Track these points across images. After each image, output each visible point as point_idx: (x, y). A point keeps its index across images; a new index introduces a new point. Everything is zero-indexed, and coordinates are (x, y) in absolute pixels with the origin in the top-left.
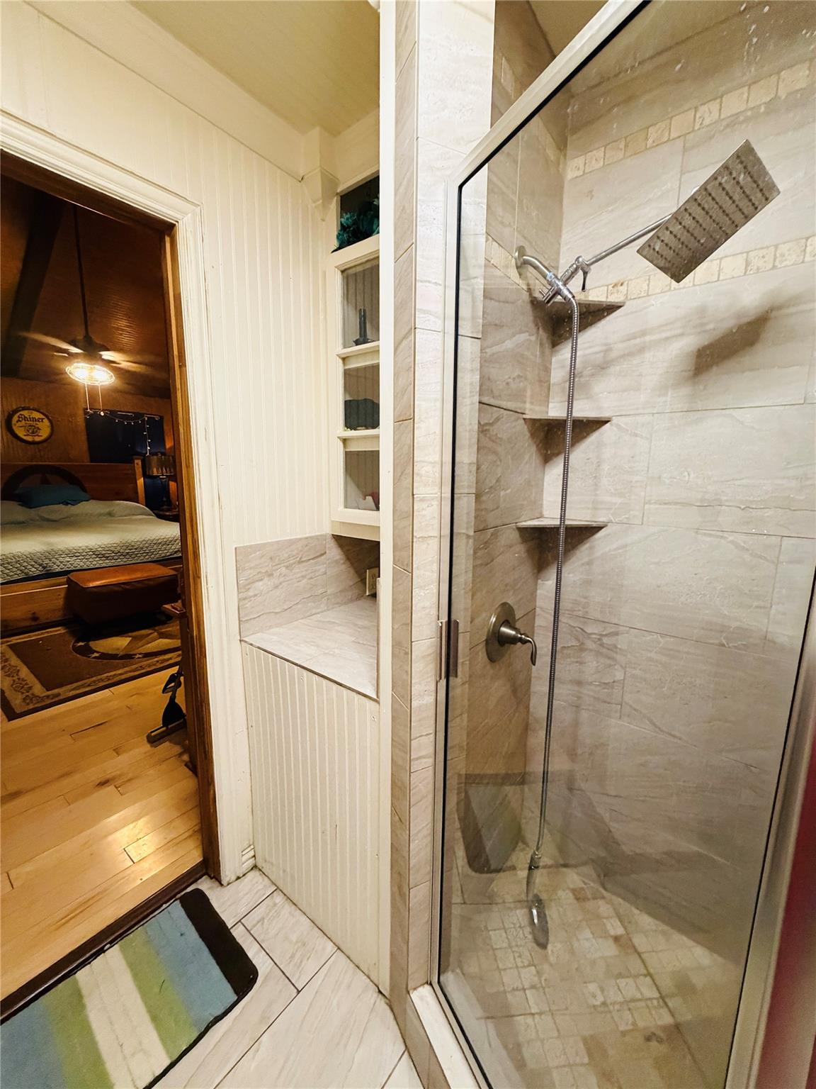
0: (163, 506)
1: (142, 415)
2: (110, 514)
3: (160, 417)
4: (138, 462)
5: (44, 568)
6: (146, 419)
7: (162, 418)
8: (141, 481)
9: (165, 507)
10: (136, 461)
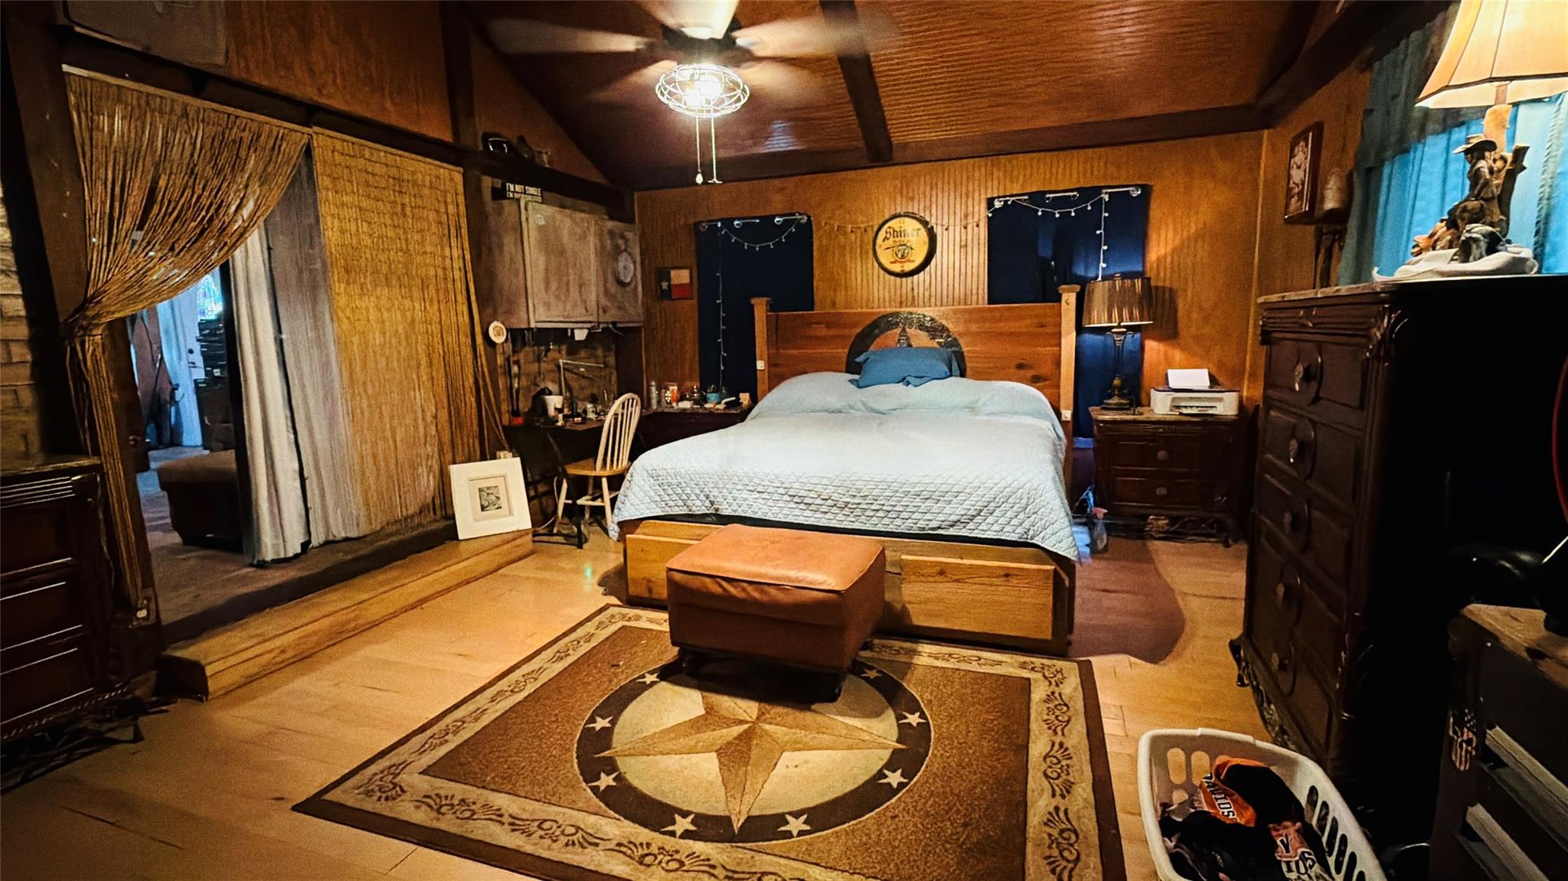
0: (1110, 397)
1: (1098, 190)
2: (972, 408)
3: (1142, 187)
4: (1069, 298)
5: (712, 503)
6: (1106, 197)
7: (1146, 190)
8: (1069, 341)
9: (1115, 400)
10: (1065, 297)
